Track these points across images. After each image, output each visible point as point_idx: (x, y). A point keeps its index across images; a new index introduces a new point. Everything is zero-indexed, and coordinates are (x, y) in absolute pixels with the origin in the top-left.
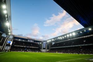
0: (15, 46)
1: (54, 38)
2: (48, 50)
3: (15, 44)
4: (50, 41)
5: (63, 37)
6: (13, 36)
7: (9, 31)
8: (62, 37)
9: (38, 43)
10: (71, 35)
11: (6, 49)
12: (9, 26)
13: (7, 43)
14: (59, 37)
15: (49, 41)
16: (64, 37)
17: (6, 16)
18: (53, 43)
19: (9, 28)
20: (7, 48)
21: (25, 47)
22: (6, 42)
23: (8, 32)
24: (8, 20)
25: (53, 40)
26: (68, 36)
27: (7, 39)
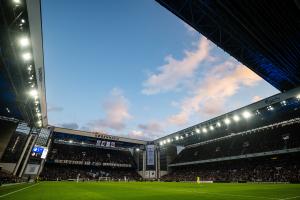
0: (56, 161)
1: (181, 133)
2: (162, 173)
3: (56, 157)
4: (169, 141)
5: (212, 128)
6: (51, 129)
7: (39, 115)
8: (208, 128)
9: (131, 150)
10: (236, 118)
11: (27, 172)
12: (38, 100)
13: (32, 152)
14: (198, 126)
15: (165, 142)
16: (214, 125)
17: (30, 69)
18: (180, 149)
19: (39, 105)
20: (33, 170)
21: (88, 163)
22: (28, 149)
23: (36, 119)
24: (35, 80)
25: (177, 138)
26: (227, 121)
27: (32, 140)
